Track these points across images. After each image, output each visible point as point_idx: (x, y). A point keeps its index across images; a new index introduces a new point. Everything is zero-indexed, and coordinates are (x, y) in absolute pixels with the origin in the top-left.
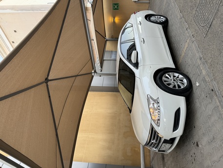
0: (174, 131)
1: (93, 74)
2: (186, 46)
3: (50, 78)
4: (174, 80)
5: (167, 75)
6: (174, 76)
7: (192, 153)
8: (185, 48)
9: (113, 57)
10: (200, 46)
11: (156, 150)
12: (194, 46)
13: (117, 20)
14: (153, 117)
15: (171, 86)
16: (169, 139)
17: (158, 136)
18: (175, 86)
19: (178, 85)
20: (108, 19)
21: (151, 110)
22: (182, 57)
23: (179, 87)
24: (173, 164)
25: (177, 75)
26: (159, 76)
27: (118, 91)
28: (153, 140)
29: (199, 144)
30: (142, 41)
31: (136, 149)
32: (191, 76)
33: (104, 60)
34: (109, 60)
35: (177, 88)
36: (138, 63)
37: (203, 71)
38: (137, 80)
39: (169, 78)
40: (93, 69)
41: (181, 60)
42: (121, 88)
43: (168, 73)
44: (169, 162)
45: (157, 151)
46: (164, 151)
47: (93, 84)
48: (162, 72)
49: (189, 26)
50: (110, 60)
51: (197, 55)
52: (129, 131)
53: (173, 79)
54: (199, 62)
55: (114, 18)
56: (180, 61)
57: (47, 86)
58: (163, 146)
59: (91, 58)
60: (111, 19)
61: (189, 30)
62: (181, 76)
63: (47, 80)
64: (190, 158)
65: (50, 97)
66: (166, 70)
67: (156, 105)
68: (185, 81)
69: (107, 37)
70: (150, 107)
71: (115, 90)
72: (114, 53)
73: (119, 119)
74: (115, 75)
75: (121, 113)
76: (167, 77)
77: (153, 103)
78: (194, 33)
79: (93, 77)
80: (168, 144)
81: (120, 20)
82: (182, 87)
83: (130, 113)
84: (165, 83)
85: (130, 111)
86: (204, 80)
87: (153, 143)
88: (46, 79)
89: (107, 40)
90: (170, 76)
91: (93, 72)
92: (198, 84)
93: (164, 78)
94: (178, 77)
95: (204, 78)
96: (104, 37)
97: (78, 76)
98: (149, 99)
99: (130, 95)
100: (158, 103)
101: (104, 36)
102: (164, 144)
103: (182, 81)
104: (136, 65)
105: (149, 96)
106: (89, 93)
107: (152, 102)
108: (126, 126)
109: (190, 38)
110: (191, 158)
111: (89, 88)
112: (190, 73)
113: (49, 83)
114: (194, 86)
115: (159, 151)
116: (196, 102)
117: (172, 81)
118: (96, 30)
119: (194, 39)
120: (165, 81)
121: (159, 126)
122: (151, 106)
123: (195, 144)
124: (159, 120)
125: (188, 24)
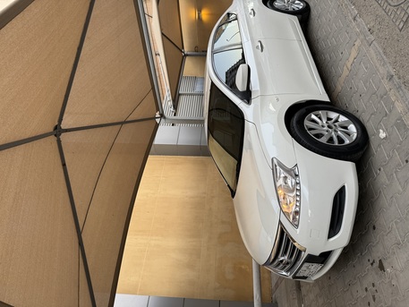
0: (330, 237)
1: (158, 120)
2: (354, 54)
3: (63, 126)
4: (329, 127)
5: (313, 117)
6: (329, 119)
7: (366, 283)
8: (351, 60)
9: (198, 89)
10: (388, 50)
11: (289, 275)
12: (372, 52)
13: (205, 15)
14: (285, 208)
15: (324, 140)
16: (318, 254)
17: (294, 247)
18: (331, 140)
19: (338, 137)
20: (188, 15)
21: (280, 192)
22: (342, 79)
23: (341, 141)
24: (321, 301)
25: (334, 115)
26: (297, 118)
27: (208, 154)
28: (283, 256)
29: (385, 264)
30: (257, 47)
31: (243, 267)
32: (364, 118)
33: (179, 95)
34: (190, 95)
35: (337, 144)
36: (251, 92)
37: (397, 104)
38: (249, 127)
39: (319, 122)
40: (158, 110)
41: (340, 85)
42: (215, 147)
43: (317, 112)
44: (312, 296)
45: (291, 277)
46: (305, 278)
47: (158, 140)
48: (303, 110)
49: (359, 11)
50: (192, 95)
51: (382, 70)
52: (229, 232)
53: (326, 125)
54: (386, 85)
55: (200, 11)
56: (339, 88)
57: (59, 142)
58: (304, 268)
59: (153, 88)
60: (193, 14)
61: (359, 20)
62: (343, 119)
63: (58, 131)
64: (362, 294)
65: (64, 165)
66: (311, 106)
67: (290, 181)
68: (352, 128)
69: (186, 50)
70: (278, 184)
71: (202, 151)
72: (199, 81)
73: (210, 209)
74: (203, 122)
75: (213, 197)
76: (314, 121)
77: (285, 177)
78: (372, 24)
79: (157, 126)
80: (315, 265)
81: (211, 14)
82: (347, 142)
83: (233, 196)
84: (311, 133)
85: (233, 194)
86: (400, 125)
87: (282, 261)
88: (56, 128)
89: (186, 55)
90: (320, 118)
91: (158, 115)
92: (382, 135)
93: (307, 123)
94: (337, 121)
95: (400, 119)
96: (181, 49)
97: (125, 122)
98: (275, 166)
99: (233, 161)
100: (297, 176)
101: (180, 47)
102: (306, 264)
103: (346, 128)
104: (247, 96)
105: (275, 161)
106: (150, 157)
107: (282, 175)
108: (223, 222)
109: (362, 37)
110: (365, 293)
111: (148, 149)
112: (364, 111)
113: (63, 137)
114: (372, 138)
115: (294, 277)
116: (378, 175)
117: (326, 128)
118: (163, 34)
119: (372, 37)
120: (310, 129)
121: (297, 226)
122: (280, 182)
123: (376, 265)
124: (297, 213)
125: (358, 8)
